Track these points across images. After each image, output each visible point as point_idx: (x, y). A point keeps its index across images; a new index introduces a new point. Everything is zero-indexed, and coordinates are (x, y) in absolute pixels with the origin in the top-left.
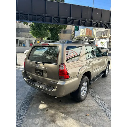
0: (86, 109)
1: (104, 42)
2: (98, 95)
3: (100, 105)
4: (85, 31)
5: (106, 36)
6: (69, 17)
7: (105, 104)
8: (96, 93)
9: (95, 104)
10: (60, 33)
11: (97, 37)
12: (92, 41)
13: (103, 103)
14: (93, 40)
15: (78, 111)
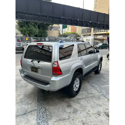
0: (91, 95)
1: (89, 39)
2: (97, 85)
3: (100, 91)
4: (70, 28)
5: (90, 33)
6: (63, 17)
7: (104, 91)
8: (95, 83)
9: (96, 91)
10: (48, 30)
11: (82, 34)
12: (77, 38)
13: (102, 90)
14: (79, 37)
15: (85, 97)
